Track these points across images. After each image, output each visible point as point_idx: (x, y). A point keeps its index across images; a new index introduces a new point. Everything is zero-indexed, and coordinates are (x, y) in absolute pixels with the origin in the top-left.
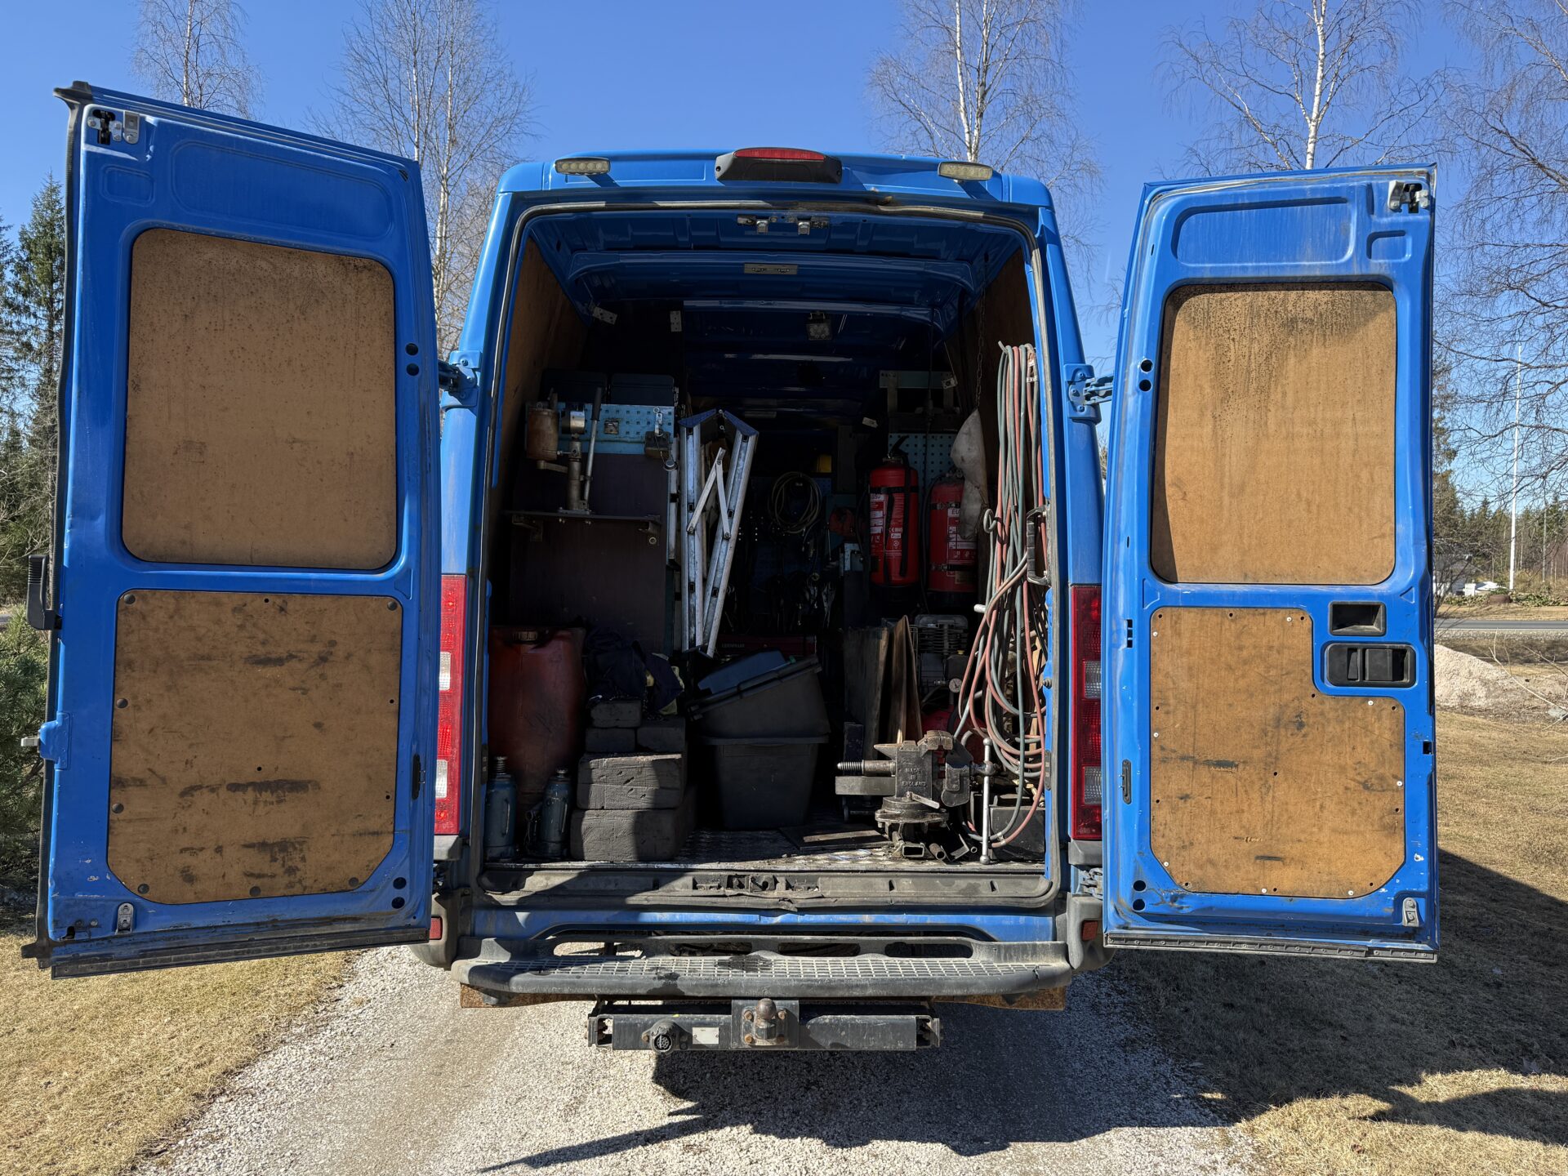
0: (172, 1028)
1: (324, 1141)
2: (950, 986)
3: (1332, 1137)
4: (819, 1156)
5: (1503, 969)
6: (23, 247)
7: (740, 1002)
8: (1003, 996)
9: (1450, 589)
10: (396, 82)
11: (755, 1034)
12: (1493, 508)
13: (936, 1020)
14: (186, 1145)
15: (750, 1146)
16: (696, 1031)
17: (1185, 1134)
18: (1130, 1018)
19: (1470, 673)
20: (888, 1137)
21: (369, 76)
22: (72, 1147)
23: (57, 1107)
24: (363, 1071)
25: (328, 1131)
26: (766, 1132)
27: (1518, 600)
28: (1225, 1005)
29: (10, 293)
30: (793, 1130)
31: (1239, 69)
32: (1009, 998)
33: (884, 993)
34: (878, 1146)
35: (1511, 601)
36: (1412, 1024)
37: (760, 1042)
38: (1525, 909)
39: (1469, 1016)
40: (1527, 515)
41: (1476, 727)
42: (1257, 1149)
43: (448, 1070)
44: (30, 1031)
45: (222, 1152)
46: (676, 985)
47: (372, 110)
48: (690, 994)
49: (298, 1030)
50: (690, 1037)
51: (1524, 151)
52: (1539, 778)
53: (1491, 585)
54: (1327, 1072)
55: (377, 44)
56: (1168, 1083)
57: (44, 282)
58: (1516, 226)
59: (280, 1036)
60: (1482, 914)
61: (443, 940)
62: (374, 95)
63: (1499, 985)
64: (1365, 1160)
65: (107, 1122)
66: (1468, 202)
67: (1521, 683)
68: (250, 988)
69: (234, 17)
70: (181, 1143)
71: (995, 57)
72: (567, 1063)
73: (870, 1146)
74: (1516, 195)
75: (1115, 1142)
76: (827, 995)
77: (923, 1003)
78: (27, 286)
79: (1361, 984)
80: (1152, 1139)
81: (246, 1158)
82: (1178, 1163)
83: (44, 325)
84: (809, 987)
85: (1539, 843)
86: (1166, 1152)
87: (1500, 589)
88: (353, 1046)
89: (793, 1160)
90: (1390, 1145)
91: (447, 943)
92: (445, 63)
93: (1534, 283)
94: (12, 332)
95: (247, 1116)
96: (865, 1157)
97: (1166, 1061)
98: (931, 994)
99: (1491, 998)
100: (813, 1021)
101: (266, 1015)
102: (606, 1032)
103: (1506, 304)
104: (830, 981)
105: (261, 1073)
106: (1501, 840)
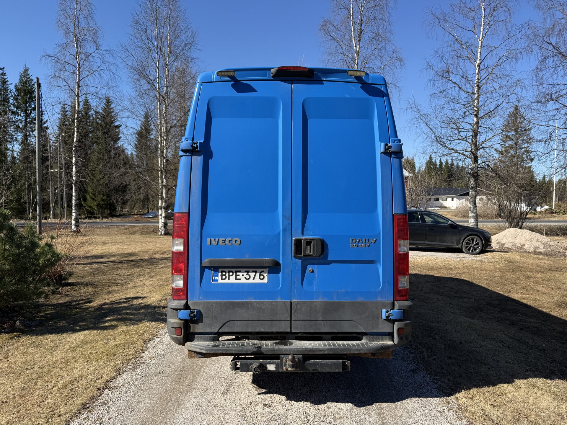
0: (87, 367)
1: (142, 404)
2: (353, 350)
3: (484, 401)
4: (309, 408)
5: (546, 344)
6: (16, 91)
7: (283, 356)
8: (371, 354)
9: (531, 208)
10: (150, 31)
11: (288, 367)
12: (547, 179)
13: (349, 362)
14: (96, 405)
15: (286, 405)
16: (268, 366)
17: (433, 400)
18: (415, 362)
19: (538, 240)
20: (333, 401)
21: (140, 29)
22: (58, 406)
23: (52, 393)
24: (153, 381)
25: (143, 400)
26: (291, 400)
27: (556, 213)
28: (448, 357)
29: (12, 108)
30: (300, 399)
31: (454, 22)
32: (373, 354)
33: (331, 353)
34: (329, 404)
35: (553, 213)
36: (513, 363)
37: (290, 369)
38: (555, 324)
39: (533, 361)
40: (560, 181)
41: (539, 259)
42: (459, 405)
43: (182, 380)
44: (39, 368)
45: (109, 407)
46: (261, 350)
47: (141, 41)
48: (266, 353)
49: (130, 367)
50: (266, 367)
51: (557, 50)
52: (561, 277)
53: (546, 207)
54: (483, 380)
55: (143, 18)
56: (428, 384)
57: (24, 103)
58: (555, 77)
59: (124, 369)
60: (539, 326)
61: (182, 336)
62: (142, 36)
63: (544, 350)
64: (495, 409)
65: (69, 398)
66: (537, 68)
67: (556, 243)
68: (112, 353)
69: (92, 9)
70: (95, 404)
71: (365, 18)
72: (223, 378)
73: (327, 404)
74: (554, 66)
75: (410, 403)
76: (312, 353)
77: (344, 356)
78: (18, 105)
79: (496, 350)
80: (423, 402)
81: (117, 409)
82: (431, 410)
83: (24, 119)
84: (306, 351)
85: (561, 300)
86: (427, 407)
87: (549, 209)
88: (149, 372)
89: (301, 409)
90: (504, 404)
91: (183, 337)
92: (167, 24)
93: (561, 98)
94: (12, 122)
95: (116, 395)
96: (325, 408)
97: (427, 376)
98: (347, 353)
99: (541, 355)
100: (307, 362)
101: (119, 362)
102: (237, 366)
103: (551, 106)
104: (313, 349)
105: (119, 381)
106: (547, 299)
